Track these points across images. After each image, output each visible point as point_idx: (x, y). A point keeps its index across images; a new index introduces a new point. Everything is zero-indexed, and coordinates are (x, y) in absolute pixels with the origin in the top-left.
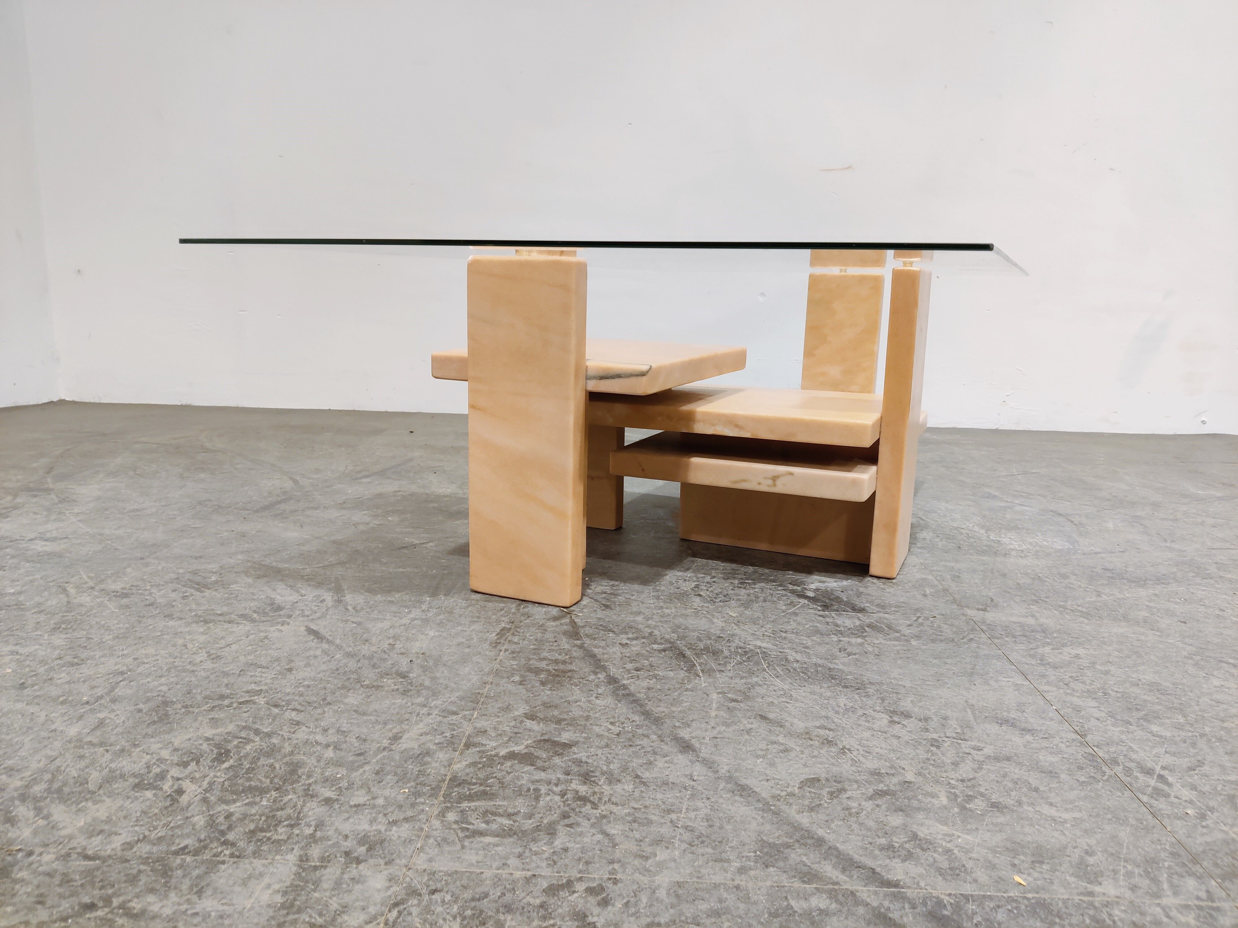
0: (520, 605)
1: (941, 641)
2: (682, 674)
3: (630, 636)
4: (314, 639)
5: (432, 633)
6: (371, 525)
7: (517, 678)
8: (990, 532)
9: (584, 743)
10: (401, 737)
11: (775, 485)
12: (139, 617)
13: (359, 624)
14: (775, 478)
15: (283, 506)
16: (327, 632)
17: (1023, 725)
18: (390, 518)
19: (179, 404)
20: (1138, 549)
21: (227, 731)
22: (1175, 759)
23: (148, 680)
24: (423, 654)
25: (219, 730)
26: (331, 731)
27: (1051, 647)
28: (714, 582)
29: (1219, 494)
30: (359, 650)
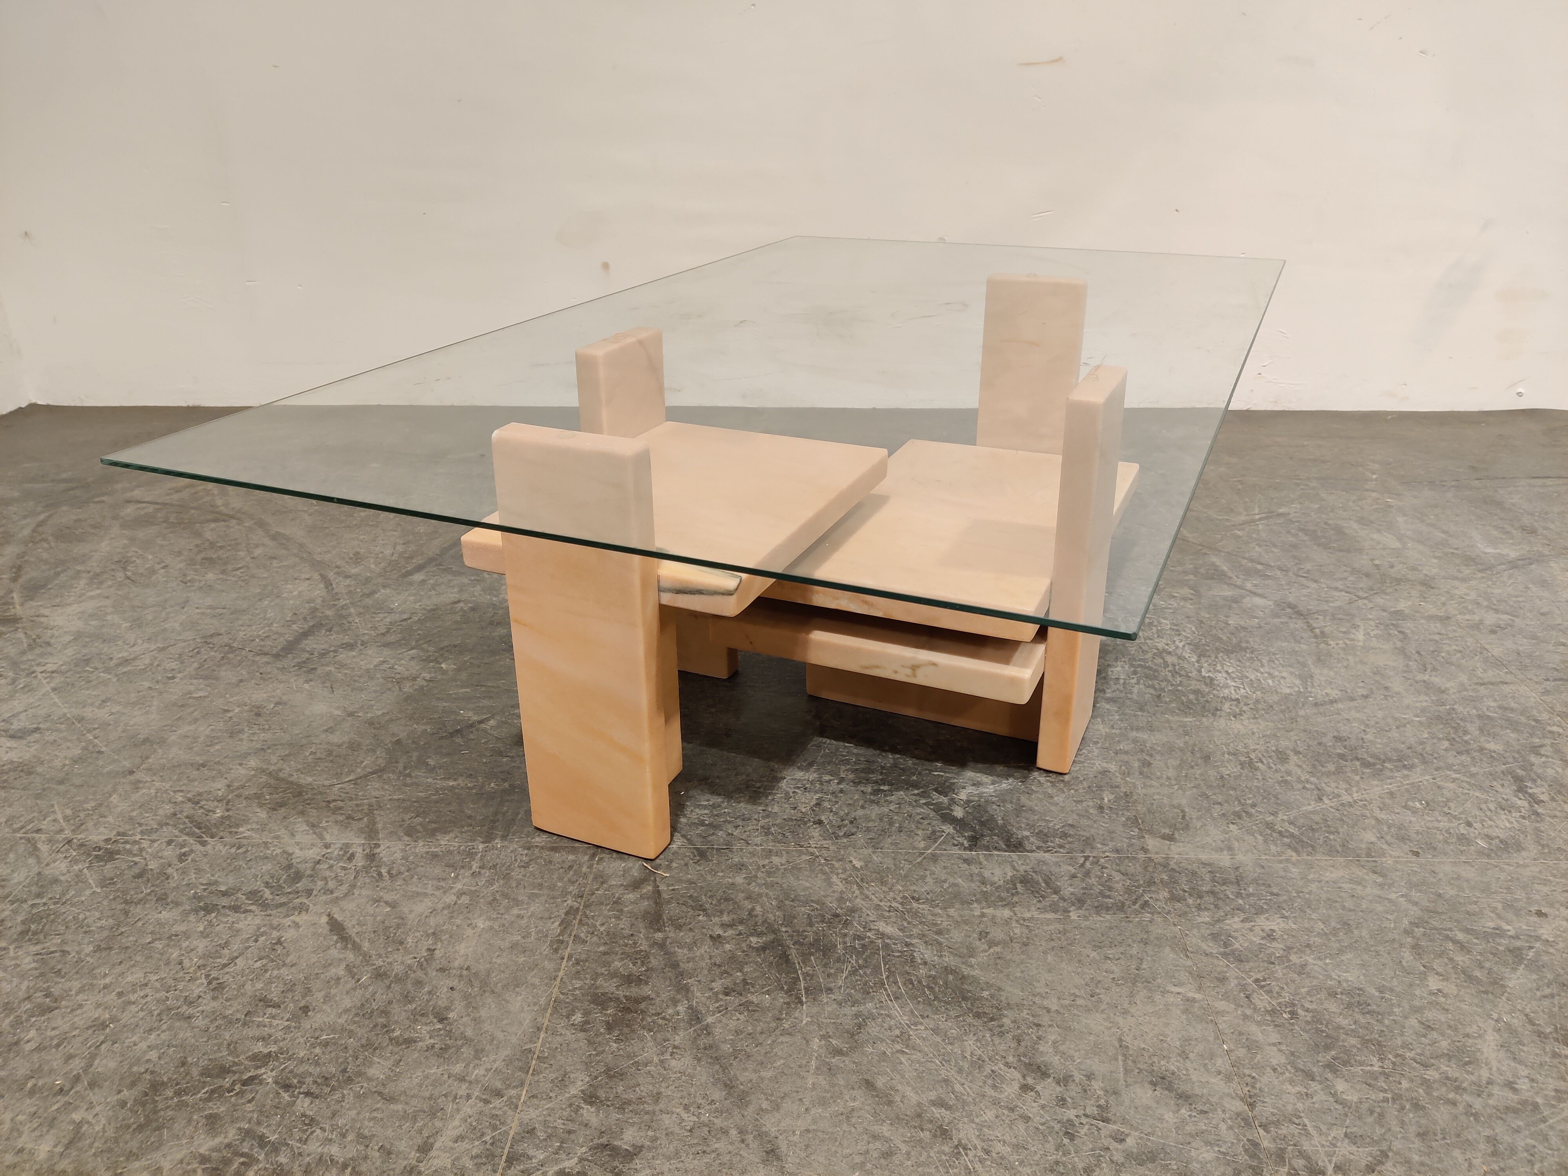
0: (593, 856)
1: (1108, 909)
2: (781, 998)
3: (726, 918)
4: (337, 942)
5: (481, 924)
6: (420, 682)
7: (578, 1018)
8: (1203, 660)
9: (650, 1149)
10: (432, 1146)
11: (915, 676)
12: (126, 902)
13: (393, 905)
14: (914, 668)
15: (310, 644)
16: (354, 927)
17: (1183, 1087)
18: (443, 666)
19: (185, 405)
20: (1386, 688)
21: (226, 1141)
22: (1354, 1148)
23: (134, 1039)
24: (468, 968)
25: (218, 1140)
26: (350, 1137)
27: (1243, 916)
28: (841, 791)
29: (1513, 554)
30: (390, 964)
